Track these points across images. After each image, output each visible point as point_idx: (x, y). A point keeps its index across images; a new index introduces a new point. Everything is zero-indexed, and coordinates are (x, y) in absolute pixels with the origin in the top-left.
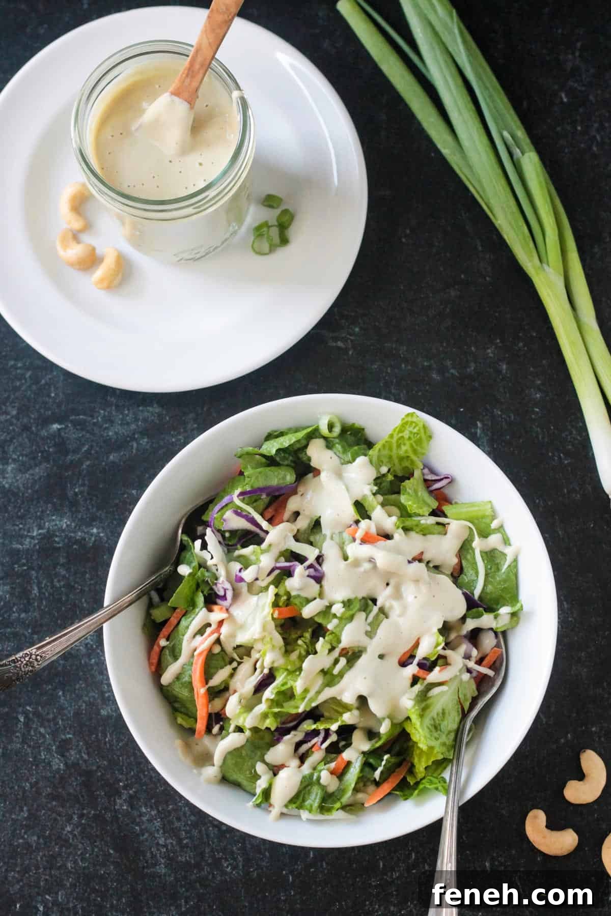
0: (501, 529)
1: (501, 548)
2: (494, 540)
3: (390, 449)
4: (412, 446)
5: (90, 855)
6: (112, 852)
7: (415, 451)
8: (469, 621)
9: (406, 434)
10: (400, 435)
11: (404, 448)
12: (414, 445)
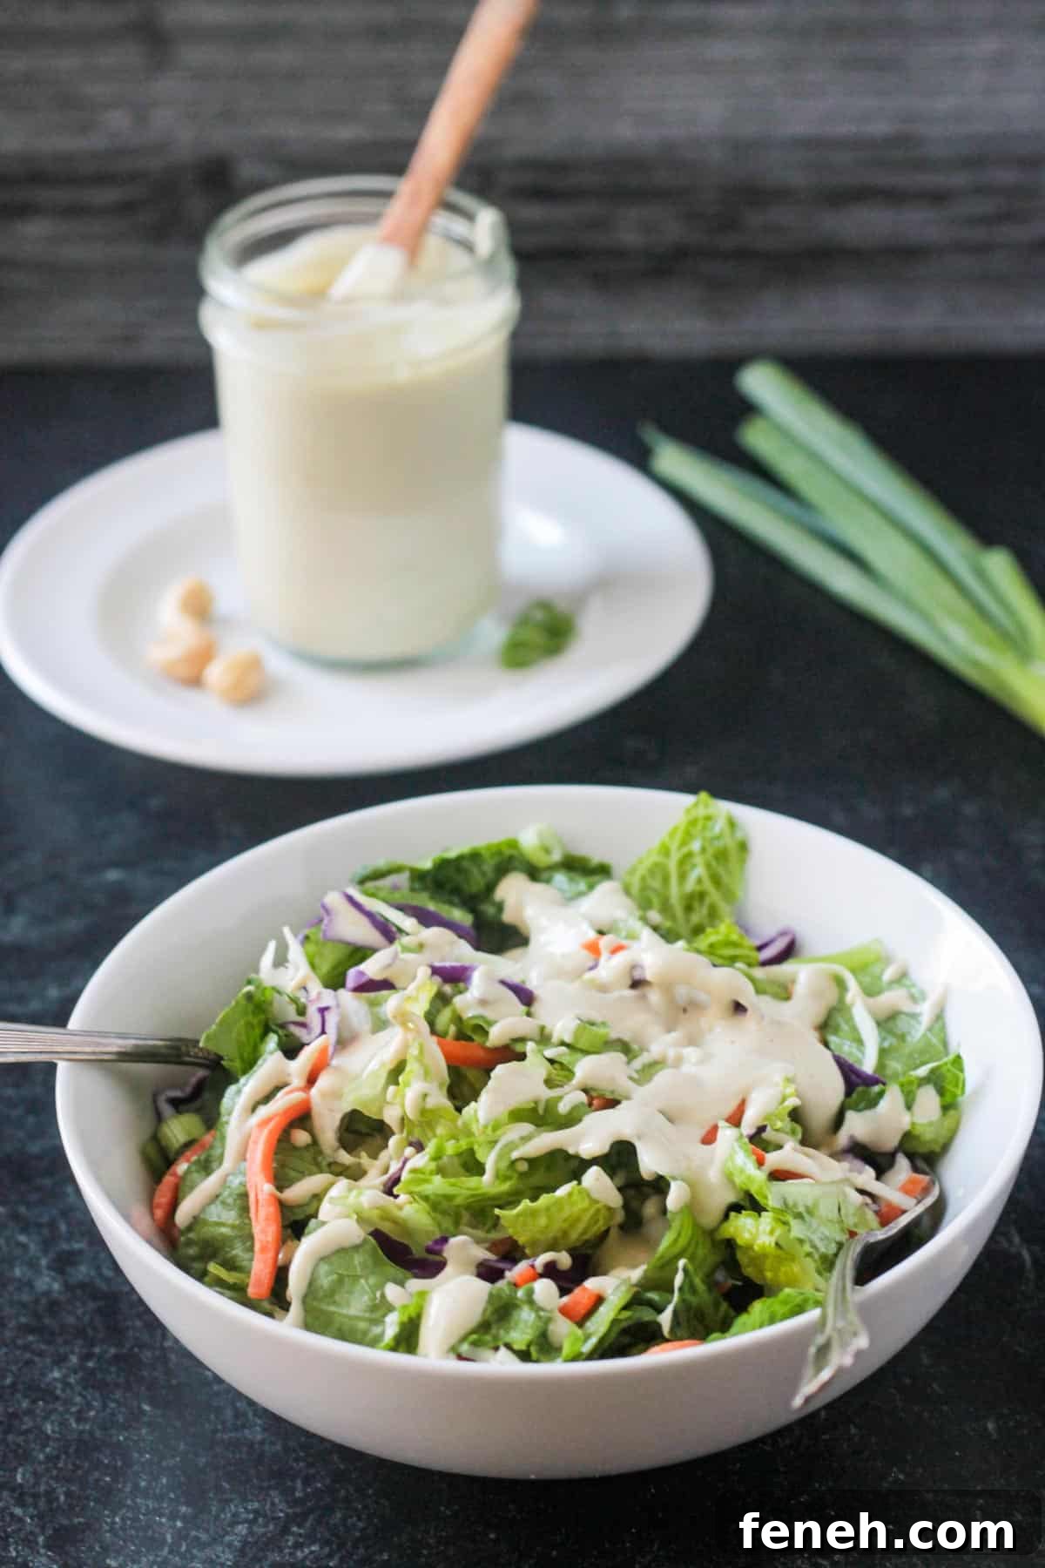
0: (902, 977)
1: (907, 1007)
2: (892, 998)
3: (666, 880)
4: (708, 866)
5: (98, 1412)
6: (146, 1408)
7: (716, 880)
8: (851, 1116)
9: (696, 846)
10: (685, 850)
11: (693, 877)
12: (714, 863)
